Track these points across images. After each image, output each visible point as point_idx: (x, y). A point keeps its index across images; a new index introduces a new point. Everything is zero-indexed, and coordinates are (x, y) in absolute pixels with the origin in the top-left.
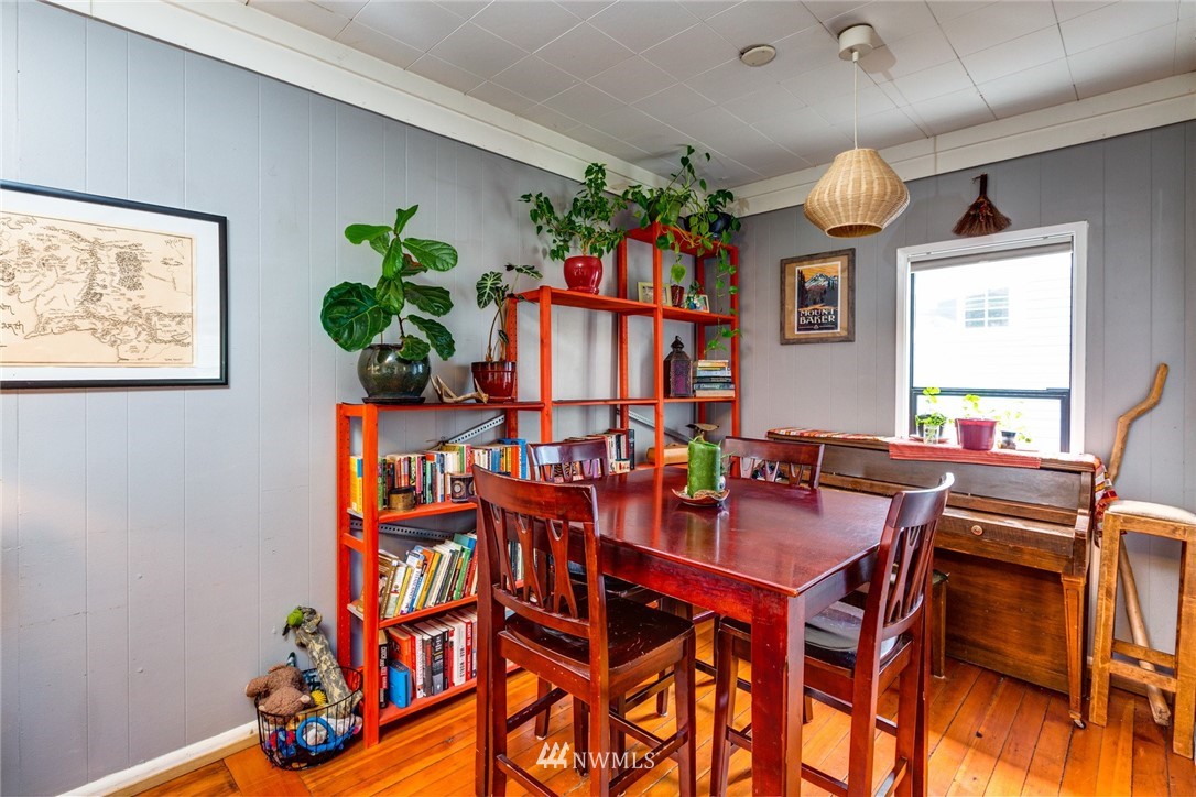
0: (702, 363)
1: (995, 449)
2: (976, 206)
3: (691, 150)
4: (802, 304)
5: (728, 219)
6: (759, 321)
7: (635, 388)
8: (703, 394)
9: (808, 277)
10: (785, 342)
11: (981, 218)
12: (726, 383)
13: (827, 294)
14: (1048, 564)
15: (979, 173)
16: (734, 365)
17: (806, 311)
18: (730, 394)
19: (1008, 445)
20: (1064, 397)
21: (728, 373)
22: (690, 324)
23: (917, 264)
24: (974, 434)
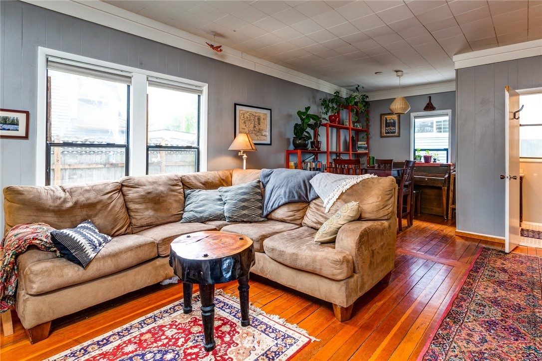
0: (359, 143)
1: (432, 162)
2: (428, 104)
3: (359, 86)
4: (386, 126)
5: (367, 102)
6: (374, 130)
7: (342, 150)
8: (360, 151)
9: (388, 119)
10: (382, 137)
11: (430, 107)
12: (366, 148)
13: (393, 124)
14: (440, 185)
15: (429, 96)
16: (368, 143)
17: (387, 128)
18: (367, 151)
19: (435, 161)
20: (446, 150)
21: (366, 146)
22: (354, 131)
23: (415, 117)
24: (427, 159)
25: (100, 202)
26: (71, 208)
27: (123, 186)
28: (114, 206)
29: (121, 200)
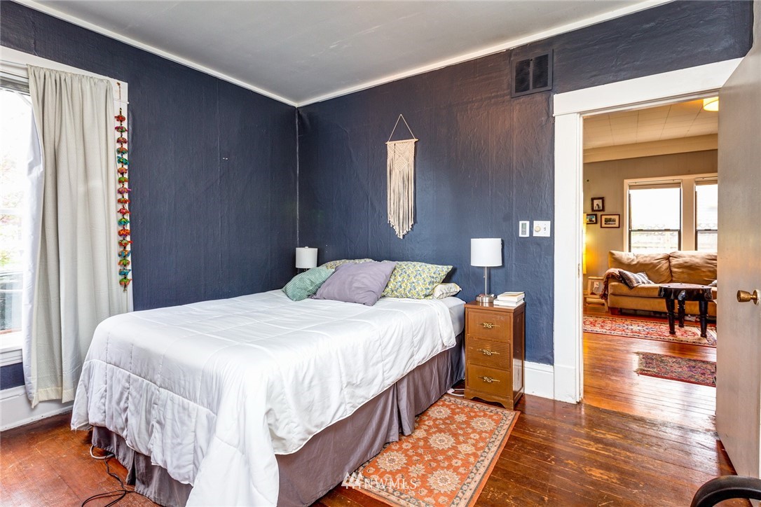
25: (652, 263)
26: (636, 264)
27: (670, 256)
28: (660, 267)
29: (667, 264)
